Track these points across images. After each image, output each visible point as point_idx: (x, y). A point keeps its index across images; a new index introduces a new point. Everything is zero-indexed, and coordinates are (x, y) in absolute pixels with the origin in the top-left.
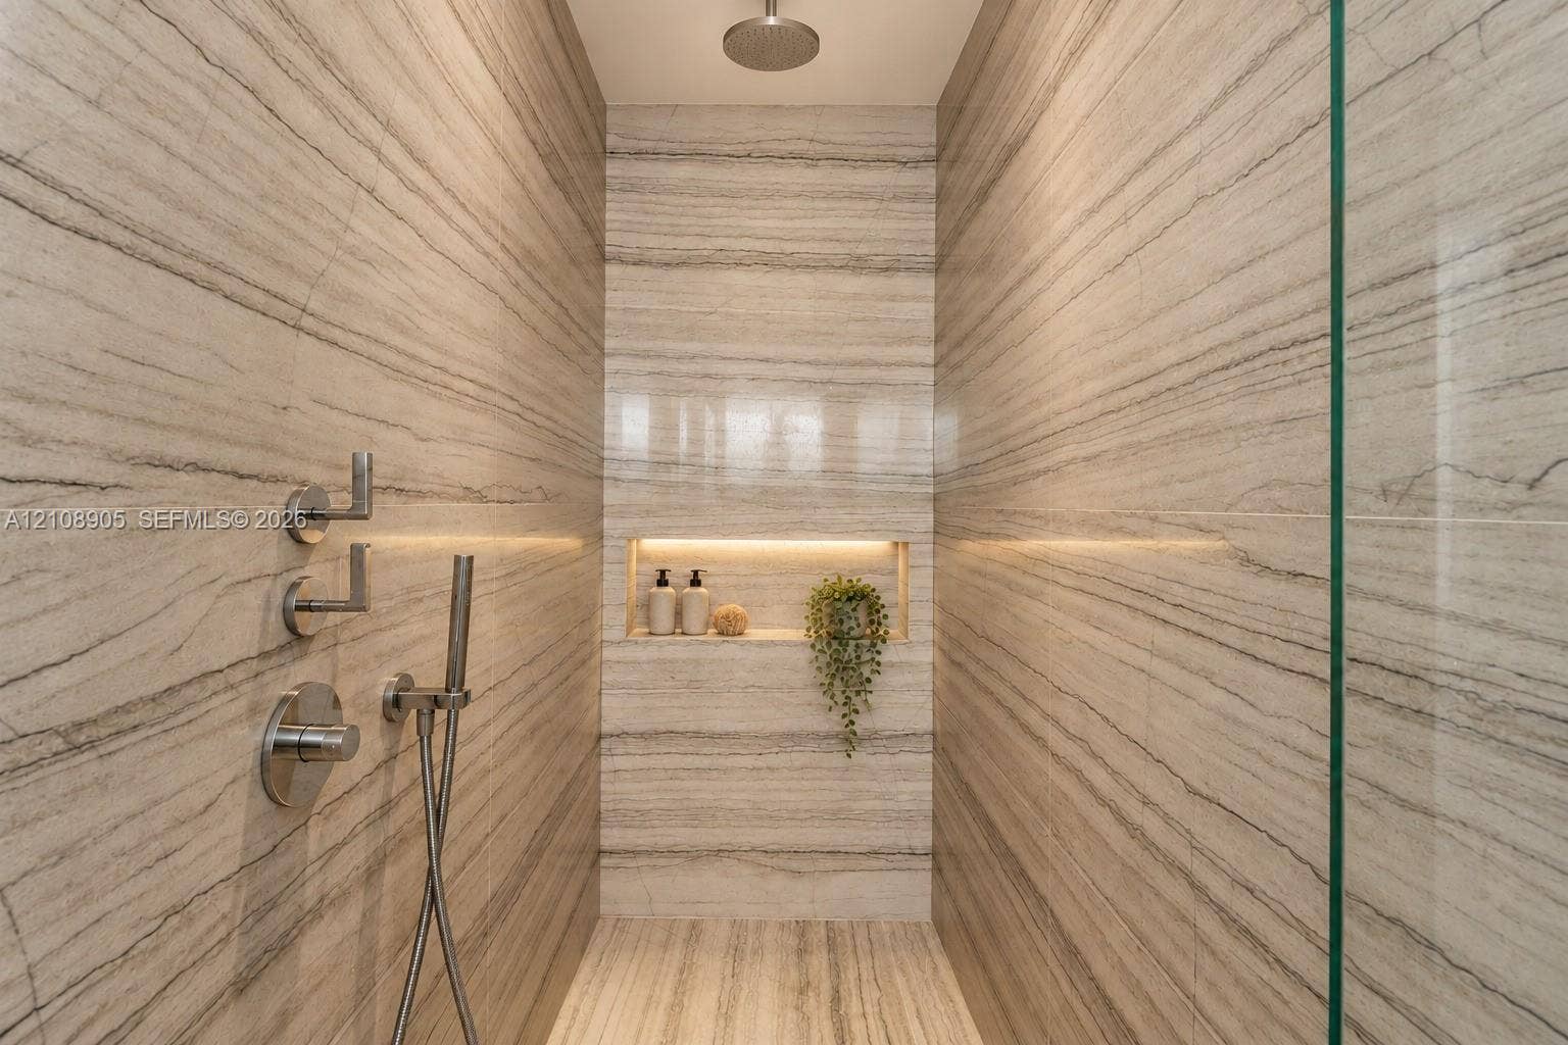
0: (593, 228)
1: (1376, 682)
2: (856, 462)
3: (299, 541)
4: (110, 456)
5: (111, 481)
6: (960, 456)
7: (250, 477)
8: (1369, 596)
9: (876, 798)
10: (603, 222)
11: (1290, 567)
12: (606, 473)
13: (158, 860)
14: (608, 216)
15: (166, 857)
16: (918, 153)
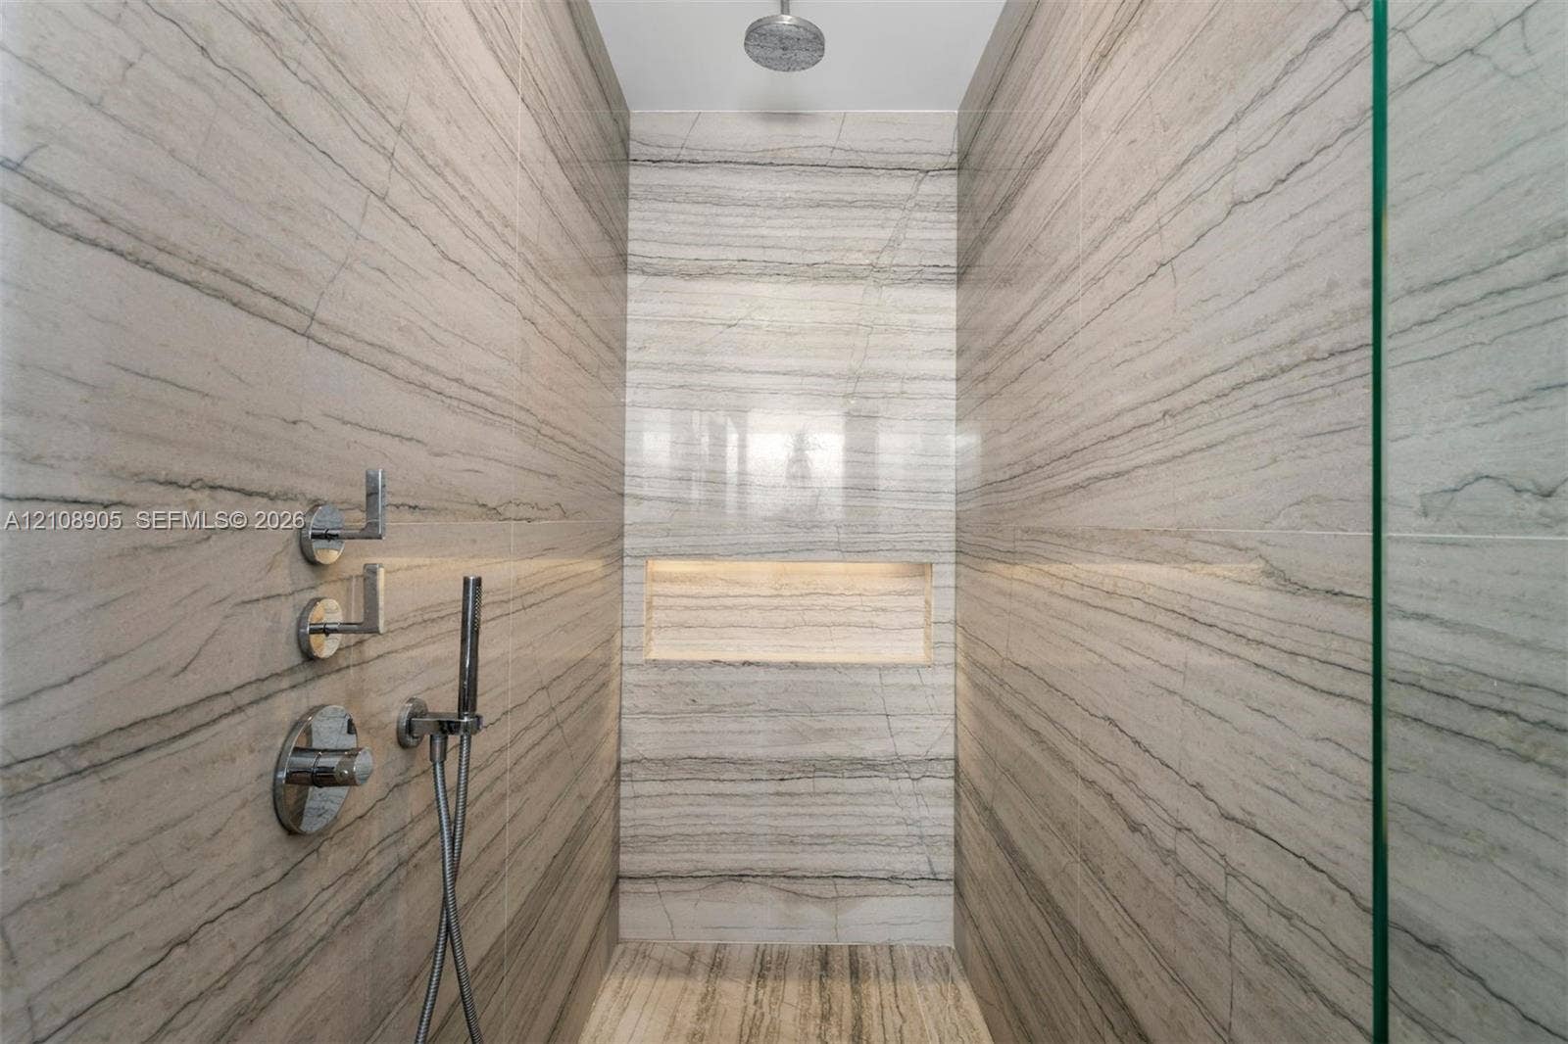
0: (616, 237)
1: (1416, 703)
2: (878, 478)
3: (312, 562)
4: (114, 474)
5: (114, 498)
6: (983, 472)
7: (258, 494)
8: (1406, 616)
9: (898, 823)
10: (626, 231)
11: (1329, 585)
12: (627, 490)
13: (163, 888)
14: (631, 225)
15: (172, 885)
16: (939, 161)
